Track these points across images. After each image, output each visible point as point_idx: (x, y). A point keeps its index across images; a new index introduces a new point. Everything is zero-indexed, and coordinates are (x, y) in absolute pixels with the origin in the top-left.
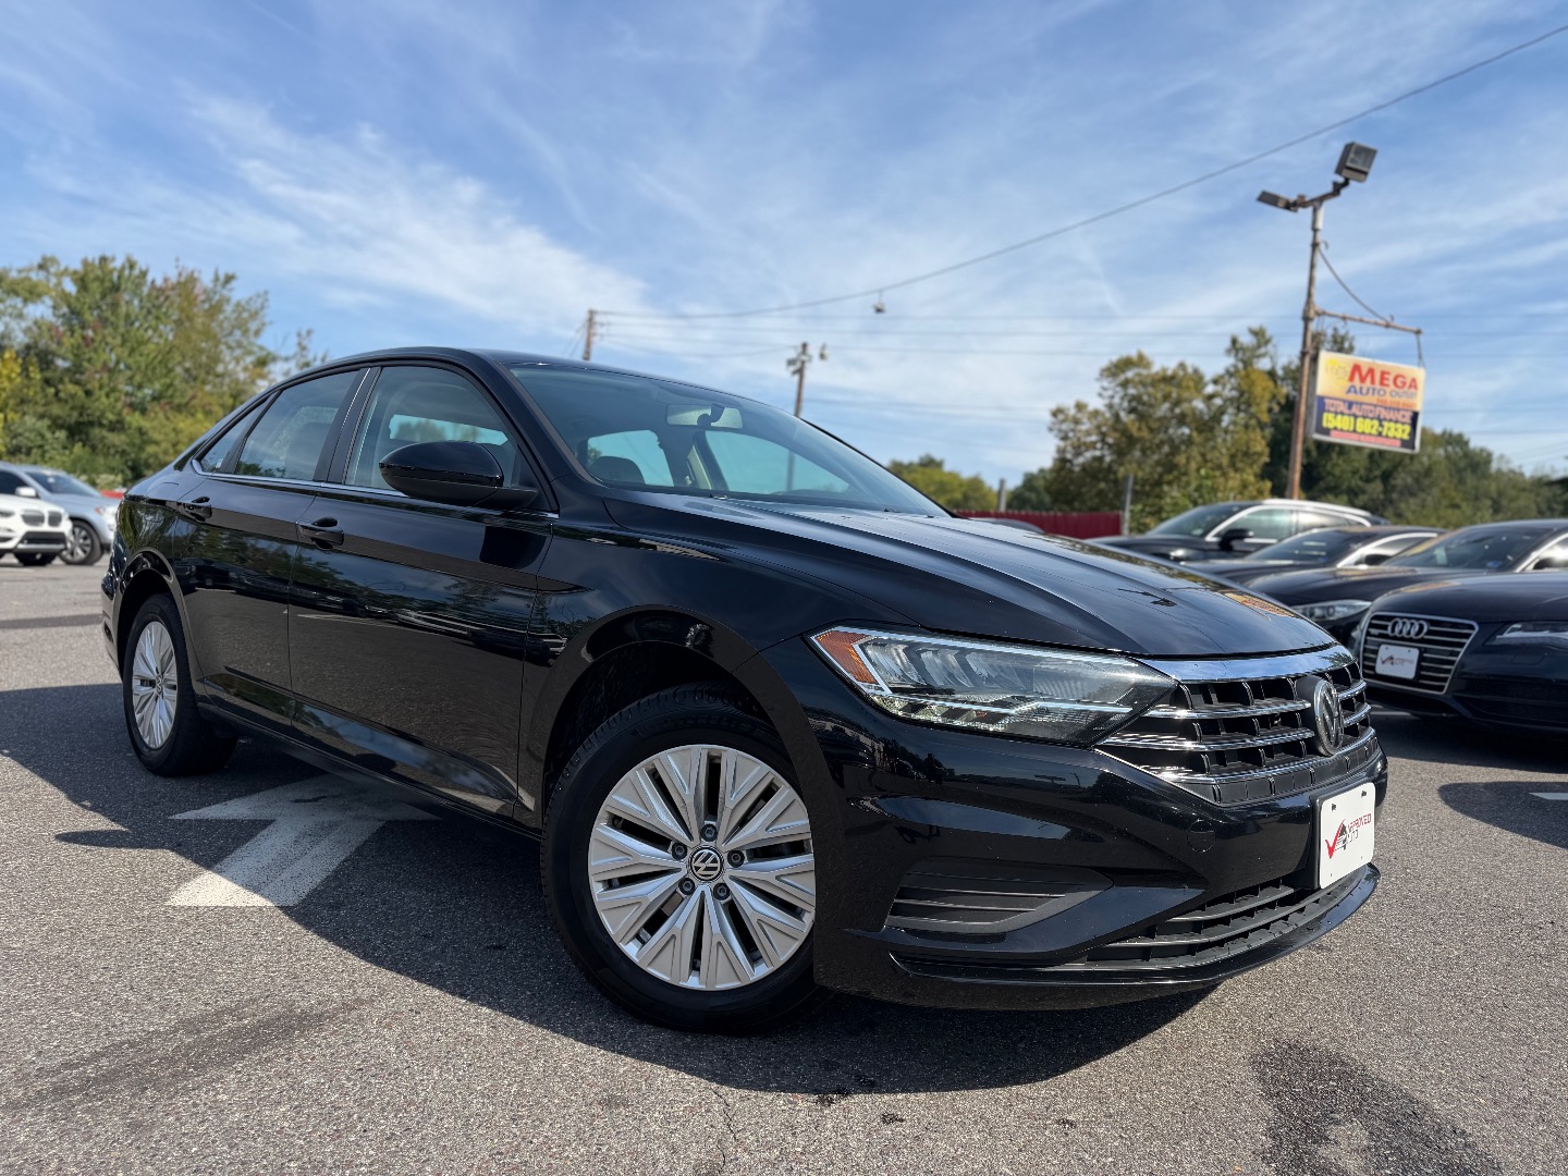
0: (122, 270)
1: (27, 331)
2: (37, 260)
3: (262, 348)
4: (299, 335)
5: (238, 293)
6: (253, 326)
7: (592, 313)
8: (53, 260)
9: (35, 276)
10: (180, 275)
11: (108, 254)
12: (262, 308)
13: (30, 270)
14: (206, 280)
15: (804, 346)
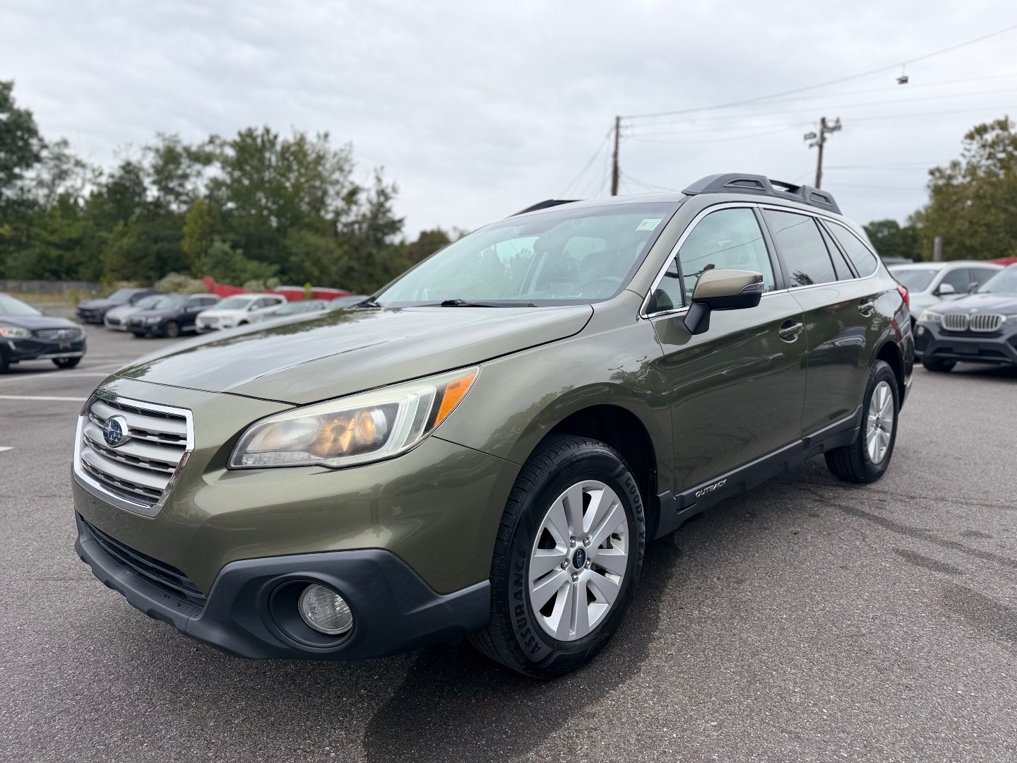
0: (263, 136)
1: (207, 186)
2: (207, 139)
3: (352, 183)
4: (376, 170)
5: (333, 146)
6: (347, 167)
7: (618, 119)
8: (217, 137)
9: (209, 149)
10: (295, 137)
11: (253, 126)
12: (350, 152)
13: (203, 145)
14: (311, 138)
15: (823, 121)
